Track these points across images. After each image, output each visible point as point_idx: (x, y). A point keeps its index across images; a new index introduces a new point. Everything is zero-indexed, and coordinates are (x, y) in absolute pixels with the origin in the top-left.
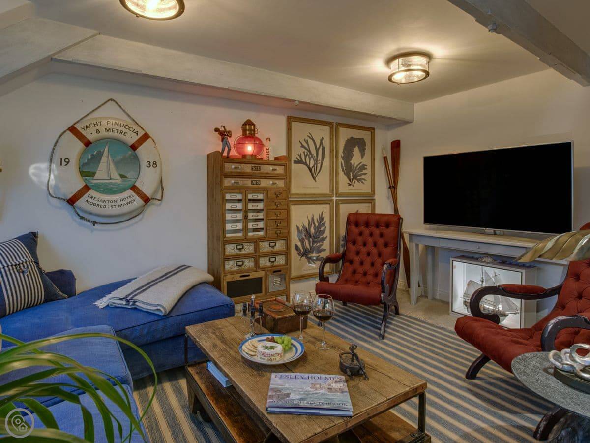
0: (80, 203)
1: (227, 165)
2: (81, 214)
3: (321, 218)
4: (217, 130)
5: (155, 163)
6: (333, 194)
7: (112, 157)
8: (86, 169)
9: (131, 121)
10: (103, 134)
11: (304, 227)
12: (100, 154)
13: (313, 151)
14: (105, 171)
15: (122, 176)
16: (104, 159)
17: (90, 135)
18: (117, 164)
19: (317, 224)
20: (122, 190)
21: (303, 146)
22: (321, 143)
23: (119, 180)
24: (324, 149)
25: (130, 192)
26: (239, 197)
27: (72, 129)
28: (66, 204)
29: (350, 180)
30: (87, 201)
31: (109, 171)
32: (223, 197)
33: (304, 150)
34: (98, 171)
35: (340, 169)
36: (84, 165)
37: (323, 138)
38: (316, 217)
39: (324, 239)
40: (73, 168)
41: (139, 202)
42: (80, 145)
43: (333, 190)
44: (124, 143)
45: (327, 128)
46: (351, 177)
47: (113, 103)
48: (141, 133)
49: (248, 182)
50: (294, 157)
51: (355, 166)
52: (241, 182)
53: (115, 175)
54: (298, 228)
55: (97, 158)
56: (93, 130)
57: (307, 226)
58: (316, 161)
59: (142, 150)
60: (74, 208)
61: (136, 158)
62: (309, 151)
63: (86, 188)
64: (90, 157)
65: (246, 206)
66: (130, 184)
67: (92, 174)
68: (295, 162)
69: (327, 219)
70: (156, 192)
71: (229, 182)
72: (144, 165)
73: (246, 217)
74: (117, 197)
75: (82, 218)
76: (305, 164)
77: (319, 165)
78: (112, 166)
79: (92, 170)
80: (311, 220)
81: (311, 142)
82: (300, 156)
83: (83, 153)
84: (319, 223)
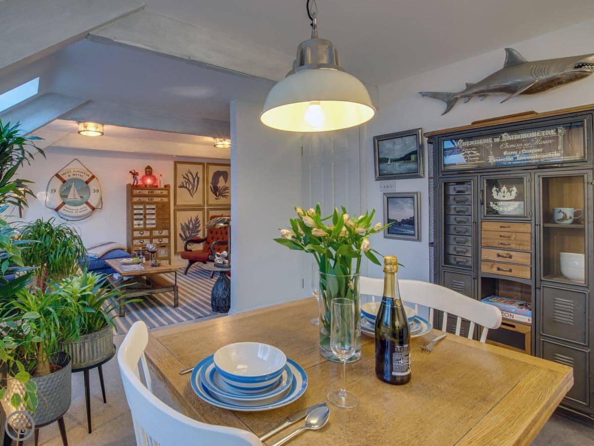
0: (61, 210)
1: (134, 191)
2: (61, 216)
3: (197, 219)
4: (131, 172)
5: (98, 190)
6: (204, 204)
7: (76, 187)
8: (63, 194)
9: (86, 170)
10: (72, 177)
11: (185, 224)
12: (70, 187)
13: (192, 181)
14: (73, 195)
15: (81, 197)
16: (72, 189)
17: (66, 178)
18: (78, 191)
19: (194, 223)
20: (81, 204)
21: (184, 178)
22: (197, 175)
23: (79, 199)
24: (198, 179)
25: (85, 205)
26: (141, 207)
27: (57, 175)
28: (54, 211)
29: (216, 196)
30: (64, 210)
31: (75, 195)
32: (133, 207)
33: (185, 180)
34: (69, 195)
35: (210, 190)
36: (63, 192)
37: (197, 173)
38: (194, 218)
39: (199, 231)
40: (57, 194)
41: (89, 210)
42: (60, 183)
43: (205, 203)
44: (82, 181)
45: (201, 166)
46: (218, 194)
47: (77, 161)
48: (91, 175)
49: (146, 199)
50: (178, 184)
51: (221, 187)
52: (142, 199)
53: (78, 197)
54: (181, 224)
55: (69, 189)
56: (67, 175)
57: (187, 223)
58: (193, 186)
59: (91, 184)
60: (58, 213)
61: (88, 189)
62: (189, 180)
63: (64, 203)
64: (65, 188)
65: (145, 212)
66: (85, 200)
67: (66, 197)
68: (180, 187)
69: (201, 219)
70: (98, 205)
71: (136, 199)
72: (92, 191)
73: (145, 217)
74: (79, 207)
75: (61, 218)
76: (186, 187)
77: (195, 188)
78: (76, 192)
79: (66, 194)
80: (189, 220)
81: (189, 175)
82: (183, 183)
83: (62, 186)
84: (196, 222)
